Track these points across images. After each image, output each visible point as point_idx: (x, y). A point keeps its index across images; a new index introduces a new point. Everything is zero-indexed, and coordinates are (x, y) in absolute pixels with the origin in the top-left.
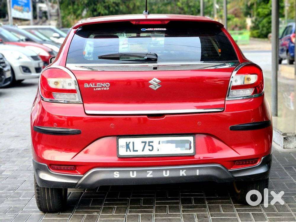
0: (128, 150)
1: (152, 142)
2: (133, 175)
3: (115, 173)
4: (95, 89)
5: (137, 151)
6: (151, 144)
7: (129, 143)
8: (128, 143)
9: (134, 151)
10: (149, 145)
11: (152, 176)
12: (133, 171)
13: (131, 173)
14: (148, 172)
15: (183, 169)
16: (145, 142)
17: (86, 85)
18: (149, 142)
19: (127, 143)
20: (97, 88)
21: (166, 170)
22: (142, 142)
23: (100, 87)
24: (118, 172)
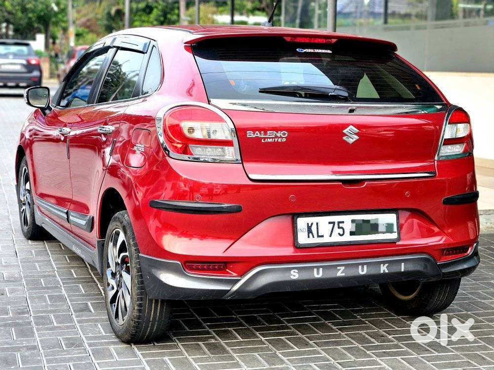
0: (310, 235)
1: (343, 222)
2: (318, 273)
3: (292, 272)
4: (264, 140)
5: (322, 236)
6: (341, 225)
7: (312, 224)
8: (310, 225)
9: (319, 236)
10: (339, 228)
11: (343, 274)
12: (318, 268)
13: (315, 270)
14: (338, 268)
15: (384, 263)
16: (334, 223)
17: (250, 134)
18: (339, 223)
19: (308, 224)
20: (267, 138)
21: (363, 264)
22: (330, 223)
23: (271, 136)
24: (296, 271)
